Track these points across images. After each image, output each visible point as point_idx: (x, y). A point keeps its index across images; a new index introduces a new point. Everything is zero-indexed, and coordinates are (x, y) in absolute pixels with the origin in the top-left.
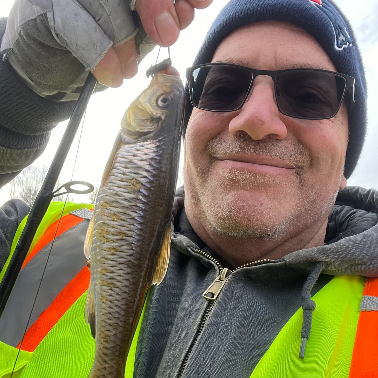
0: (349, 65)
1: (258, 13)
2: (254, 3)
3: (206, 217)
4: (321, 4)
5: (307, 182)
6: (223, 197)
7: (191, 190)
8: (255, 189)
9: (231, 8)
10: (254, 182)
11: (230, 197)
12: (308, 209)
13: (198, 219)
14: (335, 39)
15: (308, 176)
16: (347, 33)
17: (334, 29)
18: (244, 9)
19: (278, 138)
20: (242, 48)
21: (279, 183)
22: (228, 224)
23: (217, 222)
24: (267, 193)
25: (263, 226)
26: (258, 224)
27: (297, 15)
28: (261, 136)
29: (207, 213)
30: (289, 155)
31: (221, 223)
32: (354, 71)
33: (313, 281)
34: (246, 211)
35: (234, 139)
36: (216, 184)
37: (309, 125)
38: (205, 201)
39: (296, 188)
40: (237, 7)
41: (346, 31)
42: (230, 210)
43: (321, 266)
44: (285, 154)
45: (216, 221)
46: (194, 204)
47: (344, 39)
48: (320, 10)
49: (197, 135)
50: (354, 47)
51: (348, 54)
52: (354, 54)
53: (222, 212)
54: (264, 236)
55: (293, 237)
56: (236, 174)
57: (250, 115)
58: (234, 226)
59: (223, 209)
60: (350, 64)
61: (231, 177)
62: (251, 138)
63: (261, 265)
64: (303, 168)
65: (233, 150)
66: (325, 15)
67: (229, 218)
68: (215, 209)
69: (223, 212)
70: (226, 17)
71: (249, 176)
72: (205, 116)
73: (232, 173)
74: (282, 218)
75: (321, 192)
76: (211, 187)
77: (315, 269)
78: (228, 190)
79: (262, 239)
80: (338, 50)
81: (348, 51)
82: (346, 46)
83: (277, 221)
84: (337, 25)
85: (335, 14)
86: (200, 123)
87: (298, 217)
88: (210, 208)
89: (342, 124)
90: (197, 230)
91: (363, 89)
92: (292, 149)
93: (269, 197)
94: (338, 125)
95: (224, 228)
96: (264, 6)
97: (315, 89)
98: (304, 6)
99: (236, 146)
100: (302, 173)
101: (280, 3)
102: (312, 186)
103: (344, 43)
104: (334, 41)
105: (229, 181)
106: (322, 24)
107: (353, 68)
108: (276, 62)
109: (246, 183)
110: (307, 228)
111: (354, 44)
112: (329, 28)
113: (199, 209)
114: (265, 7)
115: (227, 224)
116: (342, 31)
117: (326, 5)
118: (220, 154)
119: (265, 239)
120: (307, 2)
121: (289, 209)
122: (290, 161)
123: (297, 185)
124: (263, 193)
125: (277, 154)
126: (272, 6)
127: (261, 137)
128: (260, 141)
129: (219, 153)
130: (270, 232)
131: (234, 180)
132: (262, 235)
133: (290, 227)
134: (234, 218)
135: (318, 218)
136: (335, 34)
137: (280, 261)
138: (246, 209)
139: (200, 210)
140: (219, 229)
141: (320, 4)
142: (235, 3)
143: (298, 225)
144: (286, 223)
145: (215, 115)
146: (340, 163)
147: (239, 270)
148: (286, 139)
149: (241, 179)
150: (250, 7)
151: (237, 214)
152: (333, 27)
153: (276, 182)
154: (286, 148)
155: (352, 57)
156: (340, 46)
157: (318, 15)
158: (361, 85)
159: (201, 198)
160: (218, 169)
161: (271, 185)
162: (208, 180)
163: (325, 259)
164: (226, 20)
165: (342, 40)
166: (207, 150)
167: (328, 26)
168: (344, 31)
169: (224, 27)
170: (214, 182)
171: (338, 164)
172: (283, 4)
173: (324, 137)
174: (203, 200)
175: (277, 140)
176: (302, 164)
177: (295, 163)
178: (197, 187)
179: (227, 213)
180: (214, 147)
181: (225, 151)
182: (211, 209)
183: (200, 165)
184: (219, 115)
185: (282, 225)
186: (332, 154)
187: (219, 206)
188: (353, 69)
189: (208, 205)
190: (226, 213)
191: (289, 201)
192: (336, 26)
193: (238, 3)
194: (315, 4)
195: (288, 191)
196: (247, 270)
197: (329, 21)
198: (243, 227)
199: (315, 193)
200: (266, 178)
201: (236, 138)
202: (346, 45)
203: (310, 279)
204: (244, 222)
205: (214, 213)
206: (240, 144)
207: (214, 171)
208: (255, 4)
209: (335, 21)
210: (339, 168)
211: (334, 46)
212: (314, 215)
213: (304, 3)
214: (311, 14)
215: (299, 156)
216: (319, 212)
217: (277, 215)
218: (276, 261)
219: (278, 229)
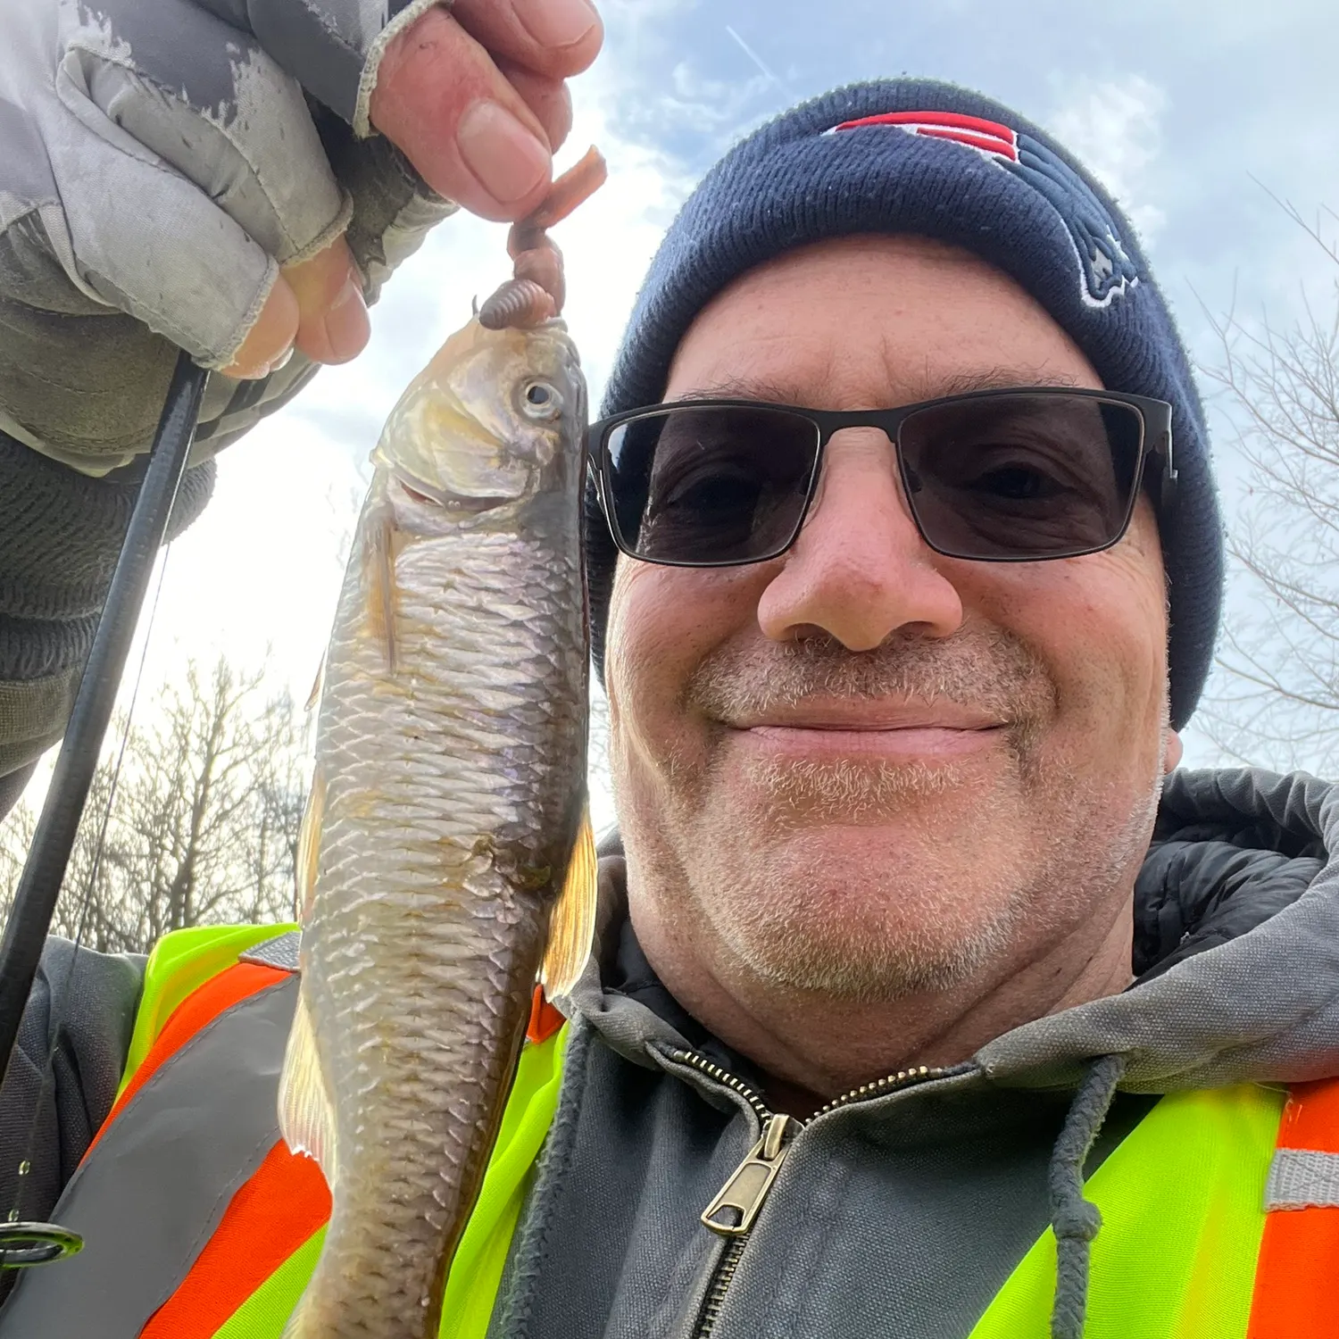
0: (1138, 355)
1: (806, 214)
2: (790, 182)
3: (714, 932)
4: (1017, 155)
5: (1047, 769)
6: (766, 856)
7: (652, 841)
8: (879, 816)
9: (712, 203)
10: (871, 792)
11: (793, 855)
12: (1067, 863)
13: (683, 942)
14: (1079, 272)
15: (1046, 747)
16: (1117, 245)
17: (1071, 237)
18: (758, 208)
19: (933, 633)
20: (770, 342)
21: (960, 782)
22: (799, 950)
23: (757, 948)
24: (921, 821)
25: (920, 943)
26: (903, 939)
27: (940, 207)
28: (877, 636)
29: (716, 920)
30: (981, 687)
31: (774, 949)
32: (1157, 371)
33: (1086, 1128)
34: (855, 899)
35: (781, 655)
36: (737, 811)
37: (1033, 574)
38: (705, 877)
39: (1013, 793)
40: (732, 200)
41: (1110, 236)
42: (799, 901)
43: (1113, 1071)
44: (968, 682)
45: (753, 945)
46: (667, 890)
47: (1110, 268)
48: (1019, 180)
49: (649, 654)
50: (1144, 287)
51: (1131, 316)
52: (1149, 313)
53: (771, 909)
54: (930, 975)
55: (1025, 967)
56: (803, 776)
57: (831, 570)
58: (818, 954)
59: (775, 901)
60: (1140, 348)
61: (789, 785)
62: (841, 647)
63: (899, 1093)
64: (1031, 725)
65: (782, 692)
66: (1036, 192)
67: (797, 932)
68: (745, 902)
69: (775, 909)
70: (698, 239)
71: (853, 776)
72: (668, 587)
73: (791, 773)
74: (982, 906)
75: (1101, 798)
76: (720, 824)
77: (1092, 1082)
78: (783, 831)
79: (924, 986)
80: (1094, 309)
81: (1130, 305)
82: (1121, 291)
83: (967, 918)
84: (1080, 223)
85: (1069, 185)
86: (655, 609)
87: (1036, 895)
88: (726, 900)
89: (1143, 555)
90: (683, 982)
91: (1195, 424)
92: (985, 662)
93: (931, 837)
94: (1128, 559)
95: (786, 964)
96: (827, 190)
97: (1033, 451)
98: (963, 171)
99: (794, 677)
100: (1029, 741)
101: (878, 174)
102: (1067, 781)
103: (1110, 280)
104: (1078, 277)
105: (782, 799)
106: (1031, 227)
107: (1151, 361)
108: (891, 374)
109: (846, 797)
110: (1073, 926)
111: (1144, 277)
112: (1056, 238)
113: (687, 906)
114: (831, 191)
115: (795, 951)
116: (1097, 239)
117: (1033, 156)
118: (740, 708)
119: (931, 985)
120: (969, 157)
121: (1002, 869)
122: (988, 706)
123: (1016, 782)
124: (908, 825)
125: (942, 687)
126: (853, 188)
127: (877, 641)
128: (873, 651)
129: (733, 706)
130: (948, 959)
131: (801, 794)
132: (921, 975)
133: (1014, 932)
134: (818, 926)
135: (1105, 889)
136: (1077, 254)
137: (965, 1071)
138: (856, 889)
139: (690, 912)
140: (765, 969)
141: (1012, 157)
142: (725, 185)
143: (1041, 924)
144: (999, 921)
145: (705, 577)
146: (1155, 688)
147: (826, 1116)
148: (959, 634)
149: (826, 787)
150: (778, 198)
151: (827, 913)
152: (1067, 231)
153: (948, 781)
154: (967, 663)
155: (1145, 326)
156: (1099, 292)
157: (1011, 197)
158: (1185, 411)
159: (690, 869)
160: (738, 762)
161: (933, 792)
162: (711, 801)
163: (1122, 1043)
164: (701, 250)
165: (1104, 270)
166: (692, 700)
167: (1051, 231)
168: (1104, 240)
169: (696, 274)
170: (729, 805)
171: (1148, 695)
172: (889, 173)
173: (1090, 609)
174: (698, 872)
175: (931, 639)
176: (1029, 710)
177: (1007, 709)
178: (672, 831)
179: (791, 911)
180: (713, 688)
181: (754, 697)
182: (731, 903)
183: (677, 754)
184: (718, 575)
185: (985, 929)
186: (1124, 664)
187: (757, 891)
188: (1154, 364)
189: (718, 890)
190: (785, 913)
191: (998, 839)
192: (1077, 226)
193: (734, 186)
194: (997, 160)
195: (993, 807)
196: (851, 1115)
197: (1053, 212)
198: (852, 954)
199: (1081, 803)
200: (914, 774)
201: (789, 650)
202: (1119, 286)
203: (1074, 1123)
204: (856, 937)
205: (744, 915)
206: (806, 670)
207: (725, 768)
208: (793, 187)
209: (1073, 207)
210: (1153, 707)
211: (1079, 296)
212: (1091, 880)
213: (959, 163)
214: (989, 196)
215: (1015, 685)
216: (1104, 866)
217: (965, 896)
218: (949, 1070)
219: (977, 946)
